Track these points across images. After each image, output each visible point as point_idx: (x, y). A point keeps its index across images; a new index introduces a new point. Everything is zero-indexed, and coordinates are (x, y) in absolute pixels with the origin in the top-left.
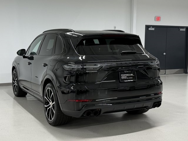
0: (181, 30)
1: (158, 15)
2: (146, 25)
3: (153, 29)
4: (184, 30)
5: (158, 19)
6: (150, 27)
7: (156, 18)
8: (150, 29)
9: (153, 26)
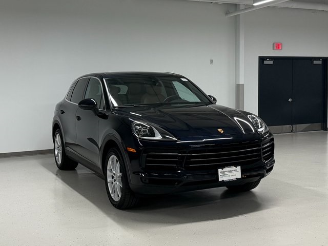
0: (315, 62)
1: (278, 41)
3: (271, 62)
4: (320, 62)
5: (278, 46)
6: (266, 60)
7: (275, 45)
9: (271, 58)
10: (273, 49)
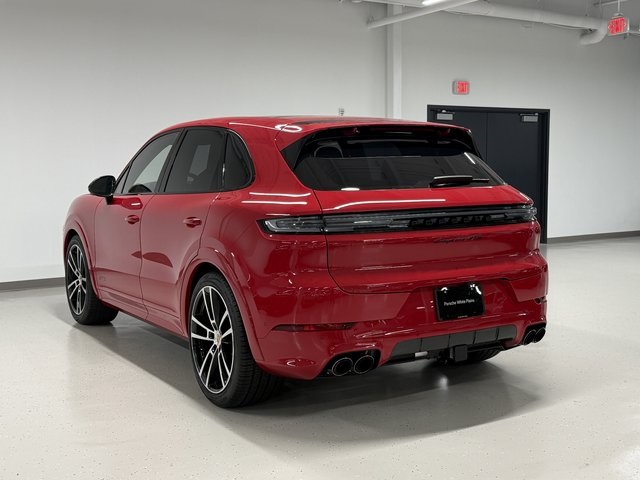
0: (526, 119)
1: (462, 77)
2: (428, 106)
3: (450, 117)
4: (534, 119)
5: (462, 88)
6: (440, 112)
7: (456, 85)
9: (449, 109)
10: (454, 93)
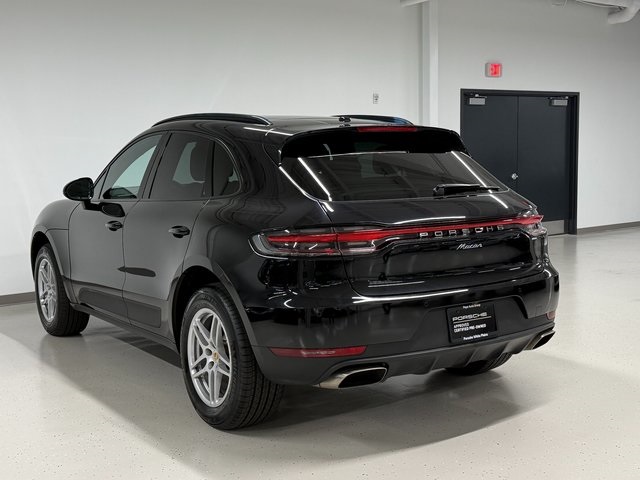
2: (462, 90)
3: (481, 101)
5: (495, 70)
6: (473, 96)
7: (490, 67)
8: (473, 101)
10: (487, 75)
